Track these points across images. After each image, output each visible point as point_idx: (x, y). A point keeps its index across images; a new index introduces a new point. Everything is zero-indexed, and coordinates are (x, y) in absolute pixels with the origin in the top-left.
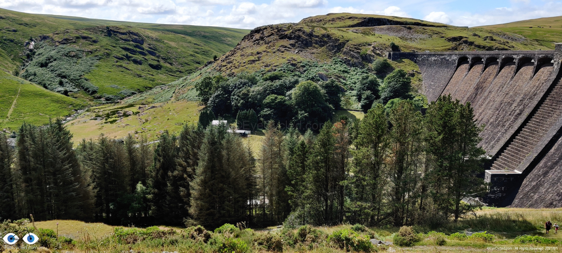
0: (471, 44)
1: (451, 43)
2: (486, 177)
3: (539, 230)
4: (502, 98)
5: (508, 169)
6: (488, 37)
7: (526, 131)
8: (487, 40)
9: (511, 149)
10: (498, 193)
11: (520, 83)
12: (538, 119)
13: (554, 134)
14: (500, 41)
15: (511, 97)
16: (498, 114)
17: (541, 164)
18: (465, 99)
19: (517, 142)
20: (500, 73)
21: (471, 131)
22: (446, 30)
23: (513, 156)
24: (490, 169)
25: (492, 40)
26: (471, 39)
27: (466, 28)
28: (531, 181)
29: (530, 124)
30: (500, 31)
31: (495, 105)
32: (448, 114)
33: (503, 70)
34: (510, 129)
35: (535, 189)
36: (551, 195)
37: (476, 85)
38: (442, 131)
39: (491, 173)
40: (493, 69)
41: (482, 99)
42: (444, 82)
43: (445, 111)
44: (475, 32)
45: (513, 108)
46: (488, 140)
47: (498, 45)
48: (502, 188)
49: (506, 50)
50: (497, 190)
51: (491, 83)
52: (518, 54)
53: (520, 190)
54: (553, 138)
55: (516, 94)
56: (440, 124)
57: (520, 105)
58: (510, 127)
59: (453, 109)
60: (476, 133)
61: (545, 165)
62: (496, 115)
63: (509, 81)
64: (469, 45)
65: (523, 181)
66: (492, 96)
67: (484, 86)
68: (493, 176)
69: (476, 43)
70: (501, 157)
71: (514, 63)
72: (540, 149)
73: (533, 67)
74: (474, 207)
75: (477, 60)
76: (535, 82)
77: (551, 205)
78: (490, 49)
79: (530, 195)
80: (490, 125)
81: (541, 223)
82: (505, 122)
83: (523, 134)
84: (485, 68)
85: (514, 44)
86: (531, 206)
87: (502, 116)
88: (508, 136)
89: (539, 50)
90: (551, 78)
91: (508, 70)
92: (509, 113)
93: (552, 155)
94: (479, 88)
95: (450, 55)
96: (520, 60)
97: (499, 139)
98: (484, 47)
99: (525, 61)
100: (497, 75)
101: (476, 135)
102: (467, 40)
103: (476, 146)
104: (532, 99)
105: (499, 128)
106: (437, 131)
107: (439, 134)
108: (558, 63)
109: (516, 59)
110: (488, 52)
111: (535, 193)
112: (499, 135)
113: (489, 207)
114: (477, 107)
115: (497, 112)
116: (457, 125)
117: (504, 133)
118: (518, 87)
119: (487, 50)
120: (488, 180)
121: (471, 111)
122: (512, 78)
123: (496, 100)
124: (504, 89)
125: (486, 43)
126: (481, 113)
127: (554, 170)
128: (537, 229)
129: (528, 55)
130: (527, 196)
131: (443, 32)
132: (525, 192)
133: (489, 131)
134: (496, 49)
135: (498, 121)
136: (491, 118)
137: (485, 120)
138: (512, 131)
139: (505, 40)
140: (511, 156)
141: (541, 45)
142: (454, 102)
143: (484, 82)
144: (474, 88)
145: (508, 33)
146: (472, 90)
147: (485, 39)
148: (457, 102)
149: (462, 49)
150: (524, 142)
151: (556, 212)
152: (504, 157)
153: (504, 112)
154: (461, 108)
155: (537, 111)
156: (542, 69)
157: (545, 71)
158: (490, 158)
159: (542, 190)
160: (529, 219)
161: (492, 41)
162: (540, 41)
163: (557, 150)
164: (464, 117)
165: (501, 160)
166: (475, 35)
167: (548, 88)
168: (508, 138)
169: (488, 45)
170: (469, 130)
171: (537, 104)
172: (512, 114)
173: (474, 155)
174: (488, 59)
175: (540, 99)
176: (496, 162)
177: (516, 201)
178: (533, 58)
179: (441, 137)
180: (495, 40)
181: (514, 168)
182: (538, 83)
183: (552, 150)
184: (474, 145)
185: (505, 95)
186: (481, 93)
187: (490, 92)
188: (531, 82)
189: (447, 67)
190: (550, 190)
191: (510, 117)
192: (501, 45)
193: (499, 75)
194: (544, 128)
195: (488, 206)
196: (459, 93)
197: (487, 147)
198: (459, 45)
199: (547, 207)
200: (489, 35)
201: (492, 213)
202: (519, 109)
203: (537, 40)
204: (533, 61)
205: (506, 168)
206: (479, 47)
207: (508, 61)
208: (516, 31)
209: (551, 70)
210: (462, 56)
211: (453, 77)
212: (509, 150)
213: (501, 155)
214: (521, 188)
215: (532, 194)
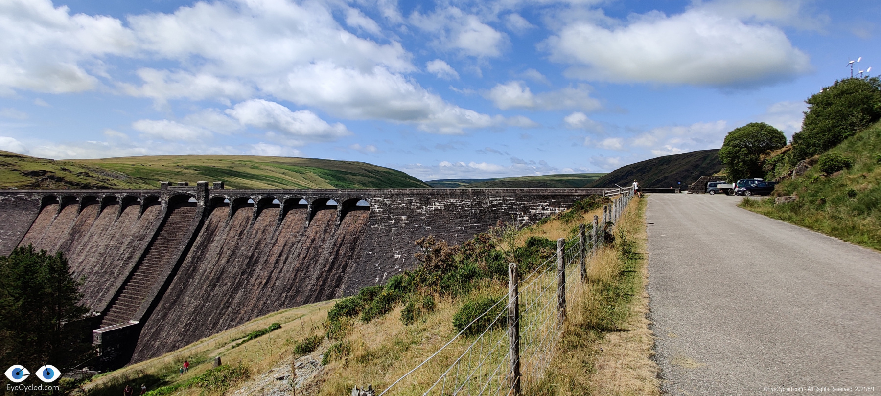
0: (60, 180)
1: (29, 178)
2: (95, 339)
3: (163, 380)
4: (107, 242)
5: (123, 322)
6: (82, 173)
7: (139, 275)
8: (82, 177)
9: (124, 299)
10: (113, 352)
11: (126, 224)
12: (150, 260)
13: (169, 273)
14: (98, 178)
15: (118, 239)
16: (104, 261)
17: (159, 308)
18: (57, 247)
19: (130, 289)
20: (102, 214)
21: (67, 286)
22: (20, 162)
23: (126, 305)
24: (99, 327)
25: (88, 176)
26: (60, 174)
27: (50, 161)
28: (151, 328)
29: (143, 267)
30: (97, 167)
31: (98, 251)
32: (30, 270)
33: (105, 211)
34: (120, 276)
35: (155, 336)
36: (172, 337)
37: (71, 229)
38: (21, 295)
39: (101, 332)
40: (92, 210)
41: (81, 246)
42: (20, 229)
43: (24, 267)
44: (64, 165)
45: (122, 252)
46: (94, 293)
47: (95, 182)
48: (117, 346)
49: (107, 188)
50: (111, 350)
51: (92, 226)
52: (121, 193)
53: (138, 342)
54: (168, 277)
55: (123, 236)
56: (17, 285)
57: (129, 248)
58: (120, 273)
59: (37, 263)
60: (75, 289)
61: (164, 308)
62: (102, 262)
63: (113, 223)
64: (56, 181)
65: (141, 331)
66: (93, 241)
67: (82, 230)
68: (104, 335)
69: (67, 179)
70: (112, 309)
71: (118, 203)
72: (156, 292)
73: (139, 206)
74: (82, 381)
75: (69, 200)
76: (143, 222)
77: (174, 348)
78: (86, 186)
79: (150, 343)
80: (94, 275)
81: (165, 371)
82: (114, 269)
83: (135, 279)
84: (82, 209)
85: (115, 181)
86: (153, 356)
87: (109, 263)
88: (118, 284)
89: (144, 188)
90: (160, 217)
91: (110, 211)
92: (118, 257)
93: (169, 295)
94: (76, 233)
95: (30, 194)
96: (124, 198)
97: (108, 290)
98: (78, 185)
99: (130, 200)
100: (98, 216)
101: (74, 291)
102: (53, 176)
103: (75, 305)
104: (142, 240)
105: (107, 276)
106: (12, 296)
107: (17, 299)
108: (166, 201)
109: (119, 198)
110: (83, 190)
111: (155, 340)
112: (107, 285)
113: (103, 374)
114: (75, 255)
115: (103, 259)
116: (45, 283)
117: (113, 281)
118: (125, 229)
119: (83, 187)
120: (98, 341)
121: (65, 262)
122: (117, 219)
123: (100, 245)
124: (108, 231)
125: (81, 180)
126: (81, 262)
127: (173, 310)
128: (160, 380)
129: (133, 194)
130: (147, 346)
131: (15, 164)
132: (144, 343)
133: (94, 283)
134: (94, 187)
135: (104, 269)
136: (95, 266)
137: (87, 269)
138: (123, 278)
139: (105, 177)
140: (125, 306)
141: (147, 184)
142: (38, 254)
143: (82, 225)
144: (69, 233)
145: (107, 169)
146: (65, 235)
147: (79, 175)
148: (43, 254)
149: (47, 186)
150: (138, 287)
151: (179, 353)
152: (116, 310)
153: (112, 258)
154: (50, 260)
155: (149, 252)
156: (150, 209)
157: (152, 211)
158: (99, 314)
159: (163, 334)
160: (151, 371)
161: (88, 178)
162: (145, 180)
163: (173, 289)
164: (55, 272)
165: (112, 314)
166: (64, 170)
167: (157, 227)
168: (119, 286)
169: (84, 182)
170: (63, 287)
171: (148, 245)
172: (121, 258)
173: (74, 316)
174: (84, 198)
175: (150, 239)
176: (106, 317)
177: (135, 356)
178: (139, 197)
179: (20, 303)
180: (91, 177)
181: (129, 319)
182: (147, 223)
183: (169, 290)
184: (72, 304)
185: (110, 238)
186: (78, 239)
187: (91, 236)
188: (139, 222)
189: (27, 210)
190: (171, 332)
191: (119, 262)
192: (100, 183)
193: (100, 216)
194: (158, 269)
195: (101, 373)
196: (48, 241)
197: (93, 302)
198: (42, 180)
199: (170, 351)
200: (84, 171)
201: (105, 381)
202: (129, 252)
203: (142, 179)
204: (139, 200)
205: (119, 322)
206: (71, 183)
207: (110, 201)
208: (117, 168)
209: (159, 209)
210: (48, 195)
211: (37, 221)
212: (121, 300)
213: (112, 308)
214: (140, 340)
215: (153, 342)
